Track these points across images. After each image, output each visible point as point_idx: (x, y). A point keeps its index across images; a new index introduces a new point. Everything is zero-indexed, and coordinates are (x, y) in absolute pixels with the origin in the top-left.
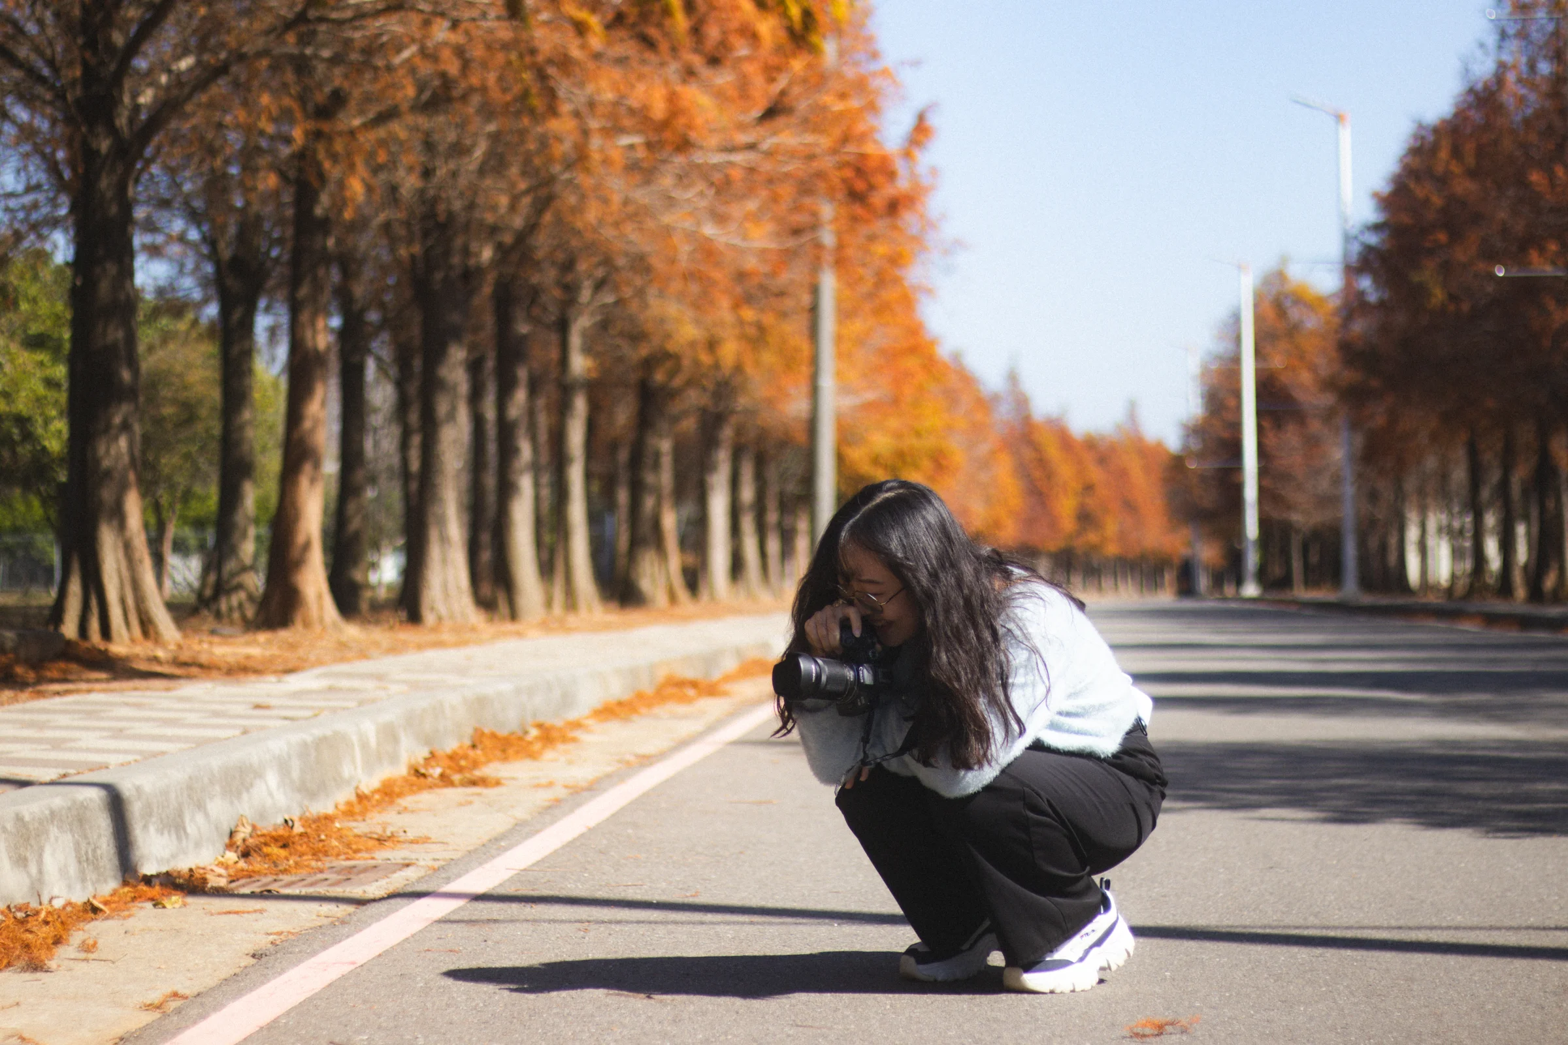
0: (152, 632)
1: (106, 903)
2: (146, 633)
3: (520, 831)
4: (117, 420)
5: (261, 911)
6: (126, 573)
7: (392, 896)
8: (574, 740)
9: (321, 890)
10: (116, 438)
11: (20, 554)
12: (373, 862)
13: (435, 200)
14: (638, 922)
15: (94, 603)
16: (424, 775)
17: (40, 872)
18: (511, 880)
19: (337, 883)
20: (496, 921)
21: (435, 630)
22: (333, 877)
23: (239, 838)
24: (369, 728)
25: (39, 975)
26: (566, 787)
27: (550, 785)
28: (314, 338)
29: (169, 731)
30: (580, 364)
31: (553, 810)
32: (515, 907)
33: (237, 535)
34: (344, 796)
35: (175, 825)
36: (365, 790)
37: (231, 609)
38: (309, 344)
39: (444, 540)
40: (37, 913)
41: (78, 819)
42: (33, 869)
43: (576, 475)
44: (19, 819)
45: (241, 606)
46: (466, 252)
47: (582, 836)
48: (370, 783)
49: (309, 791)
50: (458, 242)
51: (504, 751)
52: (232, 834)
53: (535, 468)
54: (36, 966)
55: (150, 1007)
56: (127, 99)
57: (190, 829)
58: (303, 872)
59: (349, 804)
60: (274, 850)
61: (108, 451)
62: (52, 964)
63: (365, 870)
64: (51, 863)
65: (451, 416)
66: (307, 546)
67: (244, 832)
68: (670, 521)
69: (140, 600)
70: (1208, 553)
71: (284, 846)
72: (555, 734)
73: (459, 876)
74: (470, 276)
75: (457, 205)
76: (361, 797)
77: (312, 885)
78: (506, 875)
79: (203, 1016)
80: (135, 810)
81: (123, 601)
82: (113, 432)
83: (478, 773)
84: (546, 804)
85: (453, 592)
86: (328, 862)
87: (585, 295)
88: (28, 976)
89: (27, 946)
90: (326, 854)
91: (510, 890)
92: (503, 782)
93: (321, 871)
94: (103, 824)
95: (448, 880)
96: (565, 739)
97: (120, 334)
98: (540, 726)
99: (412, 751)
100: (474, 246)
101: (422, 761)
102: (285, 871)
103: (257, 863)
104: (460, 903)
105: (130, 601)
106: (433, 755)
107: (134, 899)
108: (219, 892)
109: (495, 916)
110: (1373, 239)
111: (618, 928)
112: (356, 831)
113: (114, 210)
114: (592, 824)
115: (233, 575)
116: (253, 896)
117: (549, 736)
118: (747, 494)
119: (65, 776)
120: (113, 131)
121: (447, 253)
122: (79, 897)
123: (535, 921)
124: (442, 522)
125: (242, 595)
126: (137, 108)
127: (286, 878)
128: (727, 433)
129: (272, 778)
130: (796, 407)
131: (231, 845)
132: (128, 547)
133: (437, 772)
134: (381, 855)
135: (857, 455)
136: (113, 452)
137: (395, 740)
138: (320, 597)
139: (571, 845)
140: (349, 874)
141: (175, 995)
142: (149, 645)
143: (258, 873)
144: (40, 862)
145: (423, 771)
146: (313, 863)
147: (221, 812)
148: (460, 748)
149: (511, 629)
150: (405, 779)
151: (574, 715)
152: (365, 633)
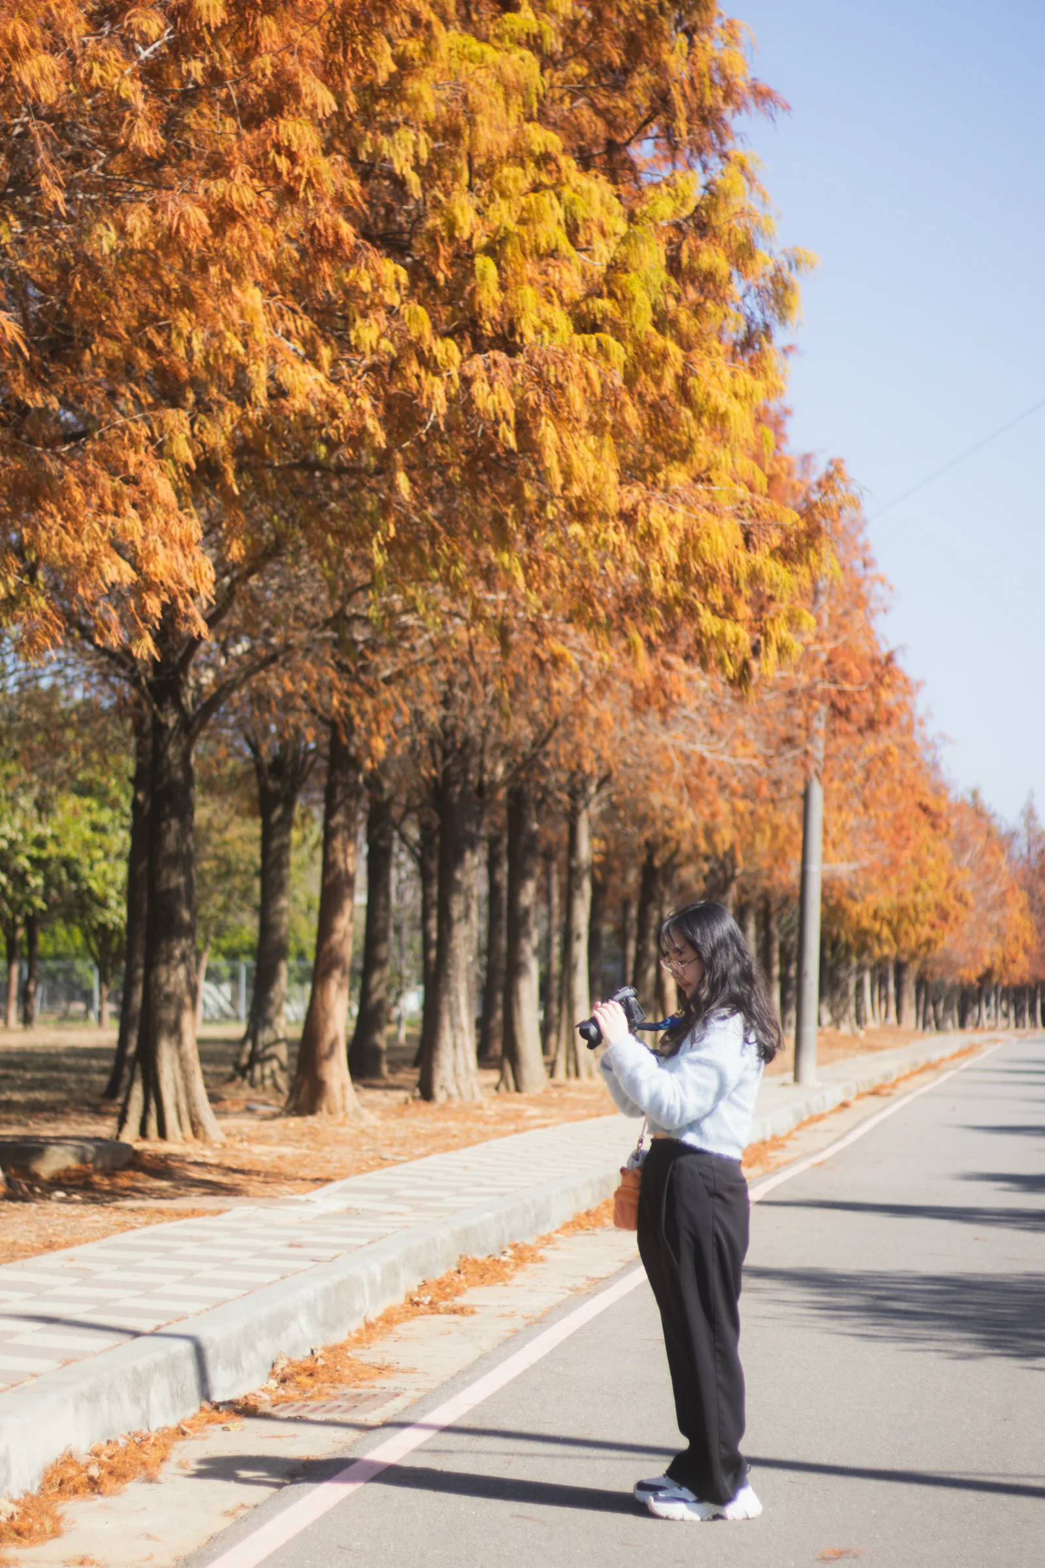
0: (201, 1134)
1: (190, 1427)
2: (195, 1134)
3: (483, 1363)
4: (177, 953)
5: (294, 1436)
6: (180, 1083)
7: (386, 1425)
8: (542, 1259)
9: (336, 1416)
10: (175, 968)
11: (60, 977)
12: (373, 1391)
13: (454, 728)
14: (547, 1456)
15: (153, 1106)
16: (418, 1304)
17: (148, 1406)
18: (466, 1415)
19: (345, 1411)
20: (451, 1452)
21: (444, 1108)
22: (345, 1404)
23: (278, 1369)
24: (376, 1269)
25: (154, 1485)
26: (525, 1316)
27: (512, 1314)
28: (345, 861)
29: (227, 1275)
30: (586, 850)
31: (512, 1341)
32: (465, 1439)
33: (272, 1011)
34: (357, 1324)
35: (235, 1363)
36: (372, 1318)
37: (263, 1077)
38: (342, 865)
40: (148, 1439)
41: (172, 1366)
42: (143, 1404)
44: (135, 1371)
45: (273, 1073)
46: (482, 768)
47: (525, 1372)
48: (374, 1313)
49: (329, 1325)
50: (474, 761)
51: (482, 1278)
52: (273, 1365)
53: (544, 952)
54: (150, 1479)
55: (228, 1514)
56: (191, 682)
57: (245, 1364)
58: (323, 1400)
59: (359, 1331)
60: (303, 1379)
61: (168, 979)
62: (161, 1477)
63: (368, 1398)
64: (155, 1399)
66: (334, 1044)
67: (283, 1363)
69: (191, 1106)
71: (311, 1375)
72: (527, 1254)
73: (432, 1409)
74: (486, 789)
75: (474, 732)
76: (369, 1326)
77: (330, 1411)
78: (465, 1409)
79: (261, 1524)
80: (210, 1354)
81: (177, 1106)
82: (174, 962)
83: (459, 1301)
84: (508, 1334)
85: (461, 1070)
86: (342, 1389)
87: (592, 790)
88: (146, 1486)
89: (144, 1464)
90: (340, 1381)
91: (466, 1423)
92: (477, 1309)
93: (336, 1398)
94: (189, 1368)
95: (424, 1413)
96: (535, 1259)
97: (182, 880)
98: (515, 1247)
99: (409, 1282)
100: (488, 764)
101: (416, 1289)
102: (310, 1398)
103: (291, 1390)
104: (428, 1434)
105: (183, 1106)
106: (425, 1283)
107: (208, 1422)
108: (266, 1416)
109: (451, 1447)
111: (529, 1460)
112: (363, 1359)
113: (180, 775)
114: (534, 1360)
115: (268, 1046)
116: (289, 1420)
117: (523, 1256)
119: (159, 1327)
120: (180, 708)
121: (465, 771)
122: (172, 1423)
123: (477, 1452)
124: (454, 1010)
125: (275, 1064)
126: (199, 687)
127: (313, 1404)
129: (303, 1319)
131: (272, 1374)
132: (182, 1059)
133: (427, 1300)
134: (381, 1383)
136: (172, 979)
137: (396, 1275)
138: (343, 1087)
139: (515, 1381)
140: (356, 1401)
141: (243, 1506)
142: (199, 1144)
143: (291, 1399)
144: (148, 1400)
145: (416, 1299)
146: (331, 1391)
147: (267, 1349)
148: (448, 1274)
149: (513, 1103)
150: (402, 1307)
151: (546, 1230)
152: (382, 1118)
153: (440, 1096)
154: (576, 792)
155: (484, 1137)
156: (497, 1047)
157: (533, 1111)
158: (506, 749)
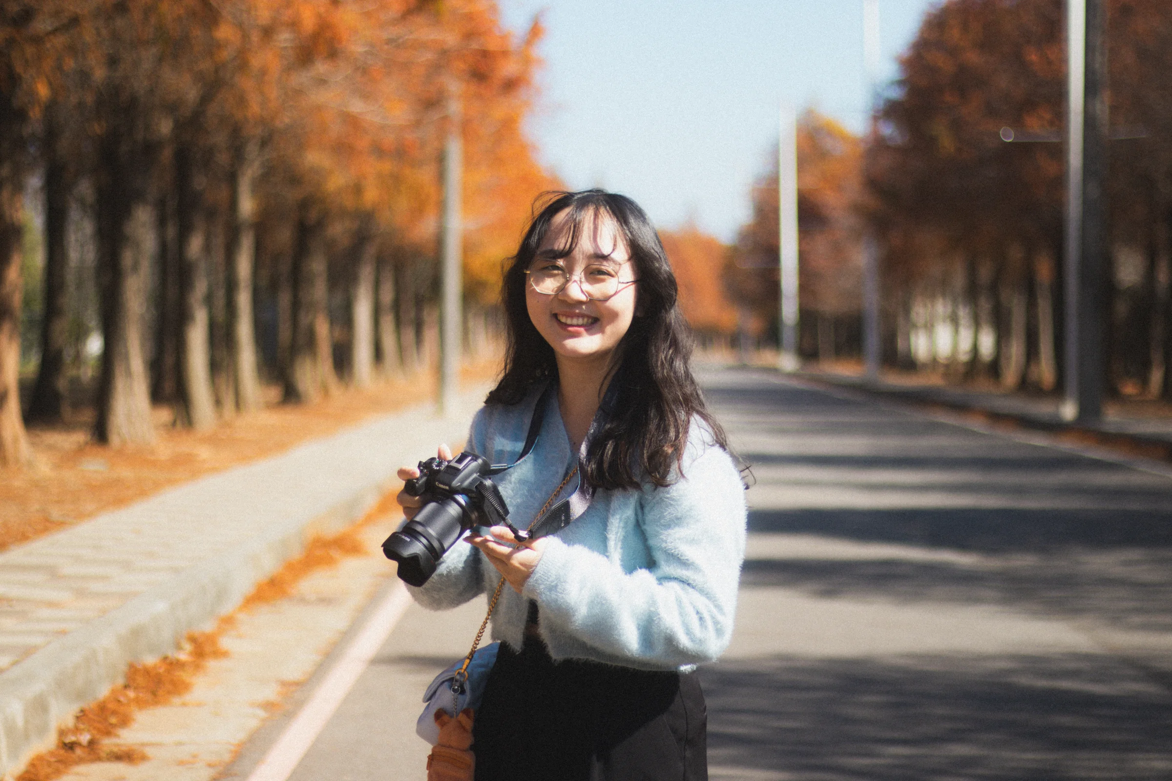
8: (225, 654)
13: (120, 87)
16: (73, 747)
21: (120, 452)
24: (17, 708)
26: (210, 765)
30: (247, 206)
39: (129, 374)
43: (244, 300)
46: (148, 127)
50: (141, 121)
51: (154, 694)
53: (209, 300)
65: (135, 268)
68: (323, 329)
70: (752, 324)
72: (206, 647)
74: (150, 148)
83: (126, 738)
85: (134, 416)
87: (252, 150)
92: (149, 751)
96: (217, 655)
98: (193, 640)
99: (63, 714)
100: (154, 122)
101: (72, 723)
106: (83, 714)
110: (896, 94)
117: (203, 651)
118: (387, 295)
121: (131, 130)
124: (127, 358)
128: (371, 250)
130: (425, 229)
133: (85, 738)
135: (477, 264)
137: (45, 711)
138: (16, 440)
145: (71, 740)
148: (113, 691)
149: (185, 445)
150: (52, 753)
151: (228, 608)
152: (57, 467)
153: (115, 440)
154: (238, 154)
155: (157, 486)
156: (168, 386)
157: (204, 453)
158: (172, 108)
